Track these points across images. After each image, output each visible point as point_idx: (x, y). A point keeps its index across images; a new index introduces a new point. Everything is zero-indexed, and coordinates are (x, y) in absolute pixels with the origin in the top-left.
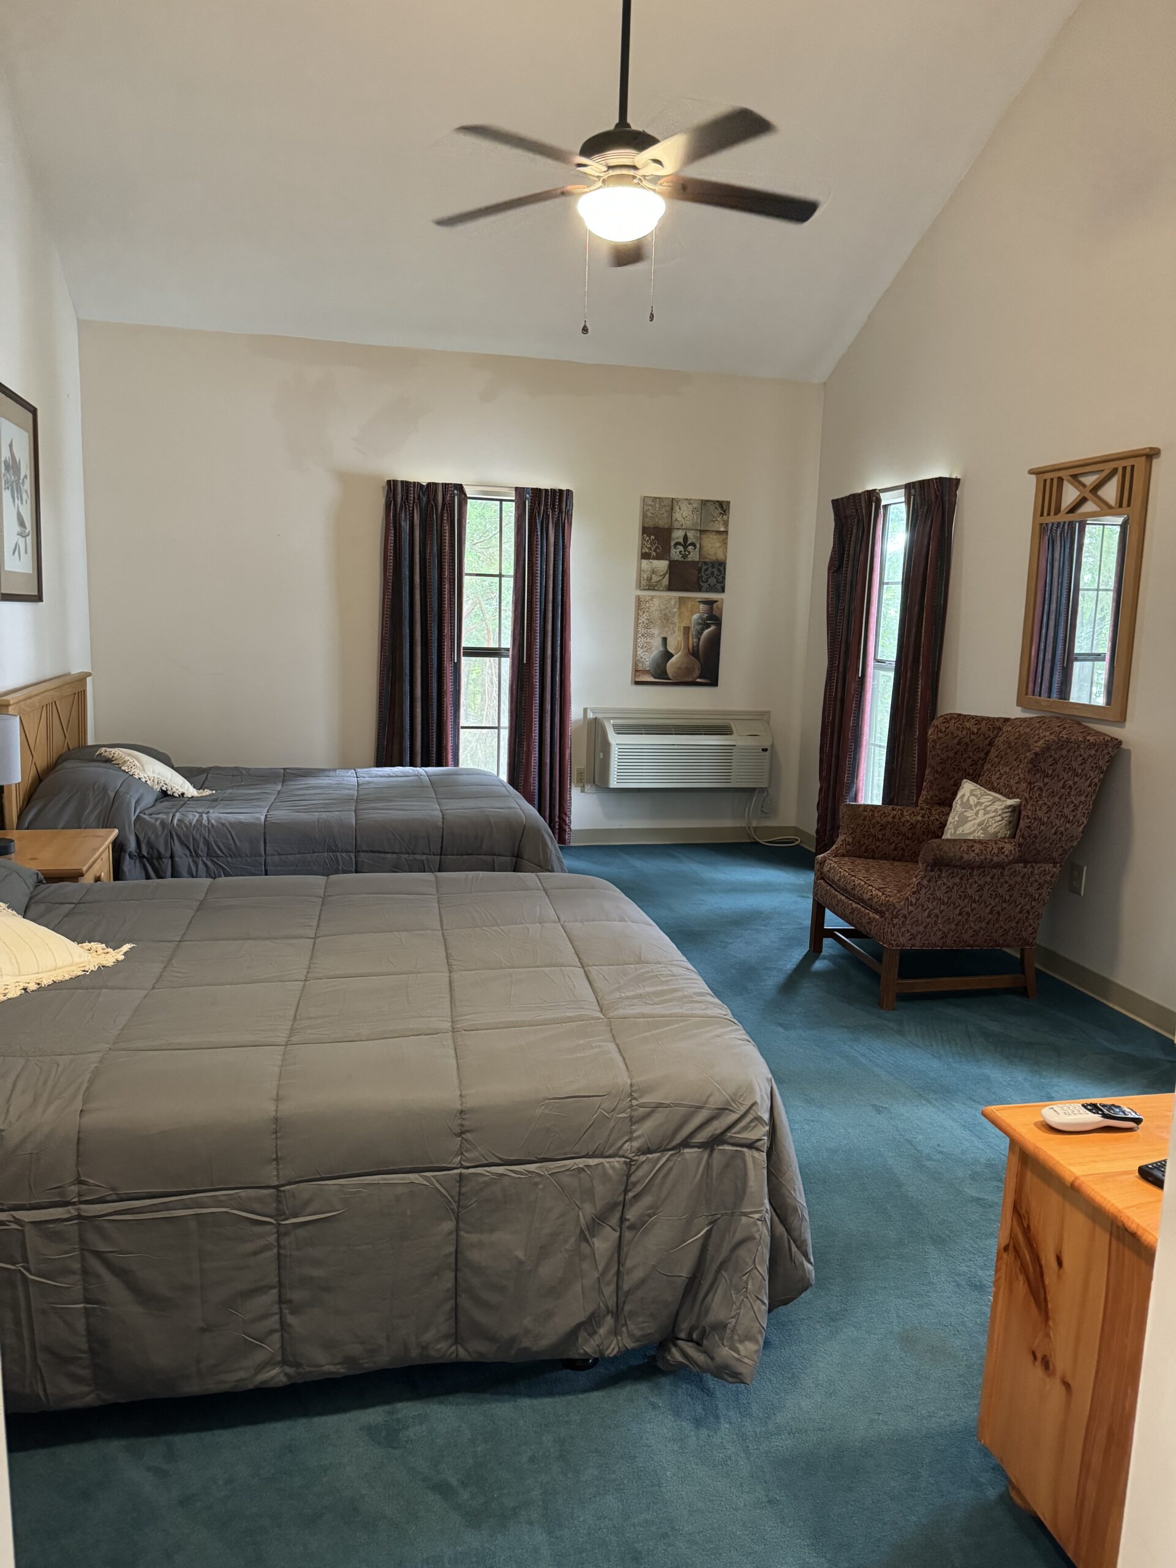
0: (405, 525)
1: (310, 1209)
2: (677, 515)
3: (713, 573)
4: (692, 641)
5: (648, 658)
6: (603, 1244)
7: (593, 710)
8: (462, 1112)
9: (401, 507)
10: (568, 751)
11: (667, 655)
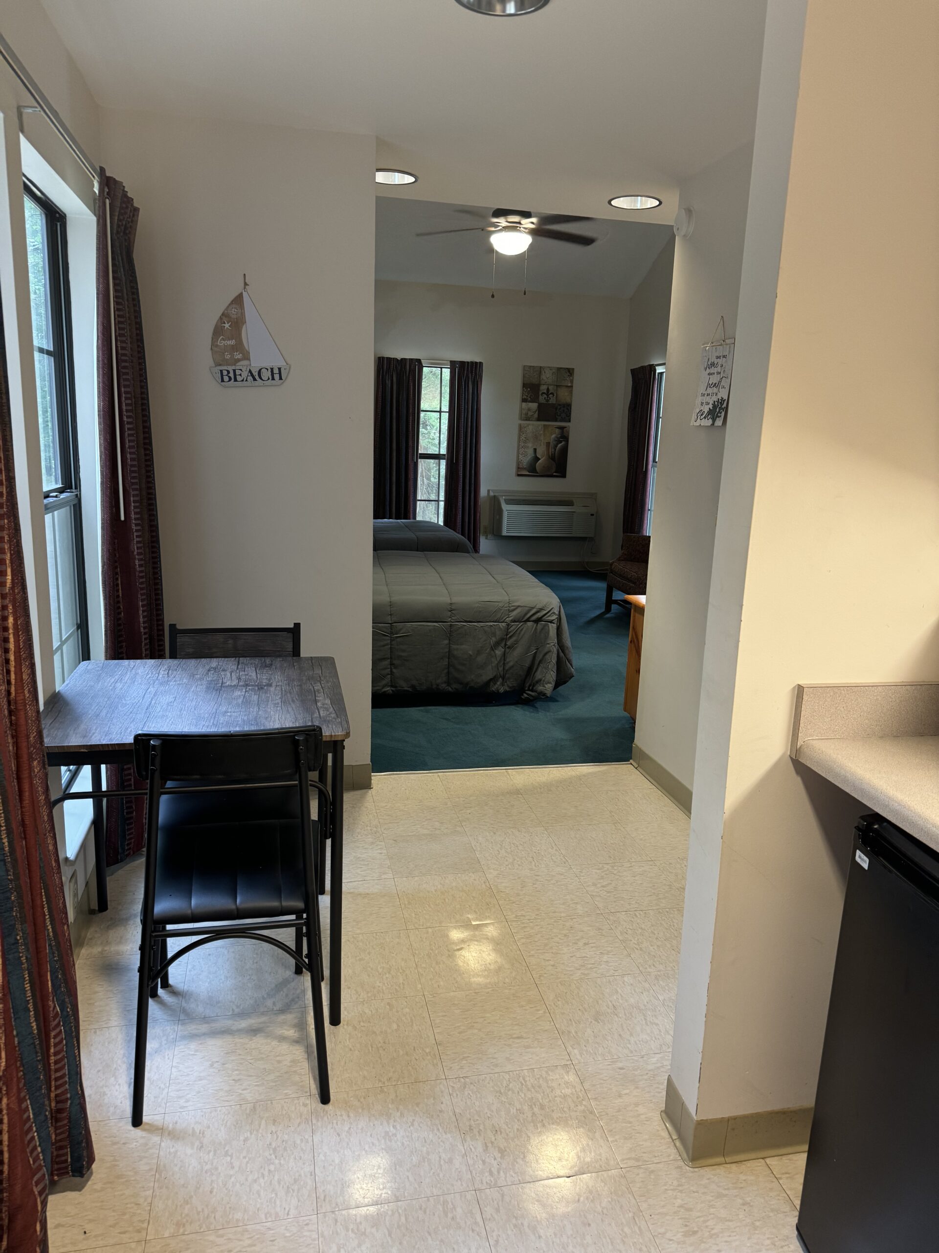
0: (388, 383)
1: (401, 632)
2: (543, 377)
3: (564, 411)
4: (551, 450)
5: (526, 460)
6: (499, 652)
7: (493, 491)
8: (451, 604)
9: (386, 373)
10: (478, 515)
11: (537, 459)
